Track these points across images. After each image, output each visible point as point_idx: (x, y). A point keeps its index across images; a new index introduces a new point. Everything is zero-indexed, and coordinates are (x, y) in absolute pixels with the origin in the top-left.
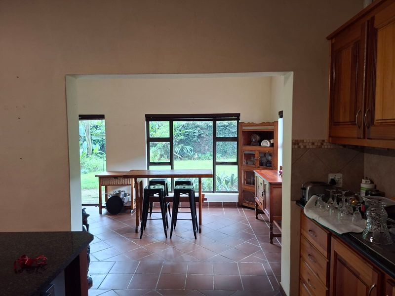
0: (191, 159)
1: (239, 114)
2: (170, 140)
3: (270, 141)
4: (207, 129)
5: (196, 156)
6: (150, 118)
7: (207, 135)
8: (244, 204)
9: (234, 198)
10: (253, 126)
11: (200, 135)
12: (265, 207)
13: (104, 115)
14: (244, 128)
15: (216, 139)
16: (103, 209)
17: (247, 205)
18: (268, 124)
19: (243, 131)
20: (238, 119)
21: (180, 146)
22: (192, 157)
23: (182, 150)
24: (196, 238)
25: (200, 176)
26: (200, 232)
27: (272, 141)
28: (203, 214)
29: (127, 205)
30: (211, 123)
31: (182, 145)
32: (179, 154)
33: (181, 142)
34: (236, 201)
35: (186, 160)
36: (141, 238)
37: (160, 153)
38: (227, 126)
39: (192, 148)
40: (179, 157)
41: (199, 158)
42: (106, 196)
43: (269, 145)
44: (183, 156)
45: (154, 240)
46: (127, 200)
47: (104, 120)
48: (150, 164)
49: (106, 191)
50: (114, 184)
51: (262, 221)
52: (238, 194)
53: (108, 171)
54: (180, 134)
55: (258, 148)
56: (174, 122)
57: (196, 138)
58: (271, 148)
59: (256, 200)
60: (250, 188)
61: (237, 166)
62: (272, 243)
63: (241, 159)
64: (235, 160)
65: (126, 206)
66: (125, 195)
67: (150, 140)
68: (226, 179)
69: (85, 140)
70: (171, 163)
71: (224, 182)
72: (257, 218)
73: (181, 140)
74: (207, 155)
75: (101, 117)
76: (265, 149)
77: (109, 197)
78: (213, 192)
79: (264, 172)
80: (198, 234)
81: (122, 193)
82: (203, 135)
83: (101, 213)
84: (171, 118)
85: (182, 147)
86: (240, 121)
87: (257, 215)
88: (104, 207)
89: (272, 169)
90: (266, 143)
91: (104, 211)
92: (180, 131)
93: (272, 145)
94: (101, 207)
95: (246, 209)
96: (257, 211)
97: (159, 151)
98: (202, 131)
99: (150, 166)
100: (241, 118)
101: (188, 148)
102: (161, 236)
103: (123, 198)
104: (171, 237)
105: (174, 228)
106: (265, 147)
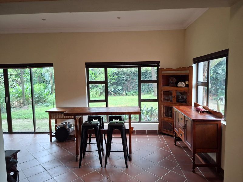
0: (121, 95)
1: (160, 61)
2: (105, 82)
3: (185, 83)
4: (131, 75)
5: (124, 93)
6: (89, 65)
7: (131, 79)
8: (163, 132)
9: (155, 126)
10: (171, 71)
11: (126, 79)
12: (186, 139)
13: (52, 64)
14: (163, 72)
15: (141, 82)
16: (52, 137)
17: (166, 133)
18: (184, 69)
19: (162, 75)
20: (158, 66)
21: (114, 86)
22: (122, 94)
23: (115, 89)
24: (127, 167)
25: (130, 114)
26: (130, 160)
27: (187, 83)
28: (132, 141)
29: (72, 134)
30: (137, 69)
31: (115, 86)
32: (113, 92)
33: (114, 83)
34: (157, 129)
35: (118, 96)
36: (79, 167)
37: (100, 91)
38: (145, 73)
39: (122, 88)
40: (113, 94)
41: (126, 94)
42: (56, 126)
43: (184, 86)
44: (116, 93)
45: (91, 169)
46: (72, 130)
47: (53, 68)
48: (90, 101)
49: (56, 123)
50: (61, 118)
51: (180, 147)
52: (158, 124)
53: (57, 107)
54: (114, 78)
55: (175, 88)
56: (108, 69)
57: (124, 81)
58: (187, 89)
59: (174, 130)
60: (168, 119)
61: (157, 102)
62: (194, 172)
63: (161, 97)
64: (156, 98)
65: (70, 135)
66: (70, 126)
67: (89, 83)
68: (147, 110)
69: (50, 83)
70: (106, 101)
71: (146, 112)
72: (175, 144)
73: (114, 82)
74: (131, 92)
75: (50, 65)
76: (181, 89)
77: (57, 128)
78: (139, 122)
79: (182, 108)
80: (128, 162)
81: (68, 124)
82: (129, 79)
83: (51, 140)
84: (106, 65)
85: (115, 87)
86: (160, 67)
87: (175, 142)
88: (53, 136)
89: (187, 105)
90: (181, 85)
91: (54, 139)
92: (114, 76)
93: (187, 86)
94: (51, 136)
95: (165, 136)
96: (175, 139)
97: (99, 90)
98: (128, 77)
99: (90, 103)
100: (160, 64)
101: (119, 88)
102: (97, 165)
103: (68, 129)
104: (105, 167)
105: (109, 156)
106: (181, 87)
